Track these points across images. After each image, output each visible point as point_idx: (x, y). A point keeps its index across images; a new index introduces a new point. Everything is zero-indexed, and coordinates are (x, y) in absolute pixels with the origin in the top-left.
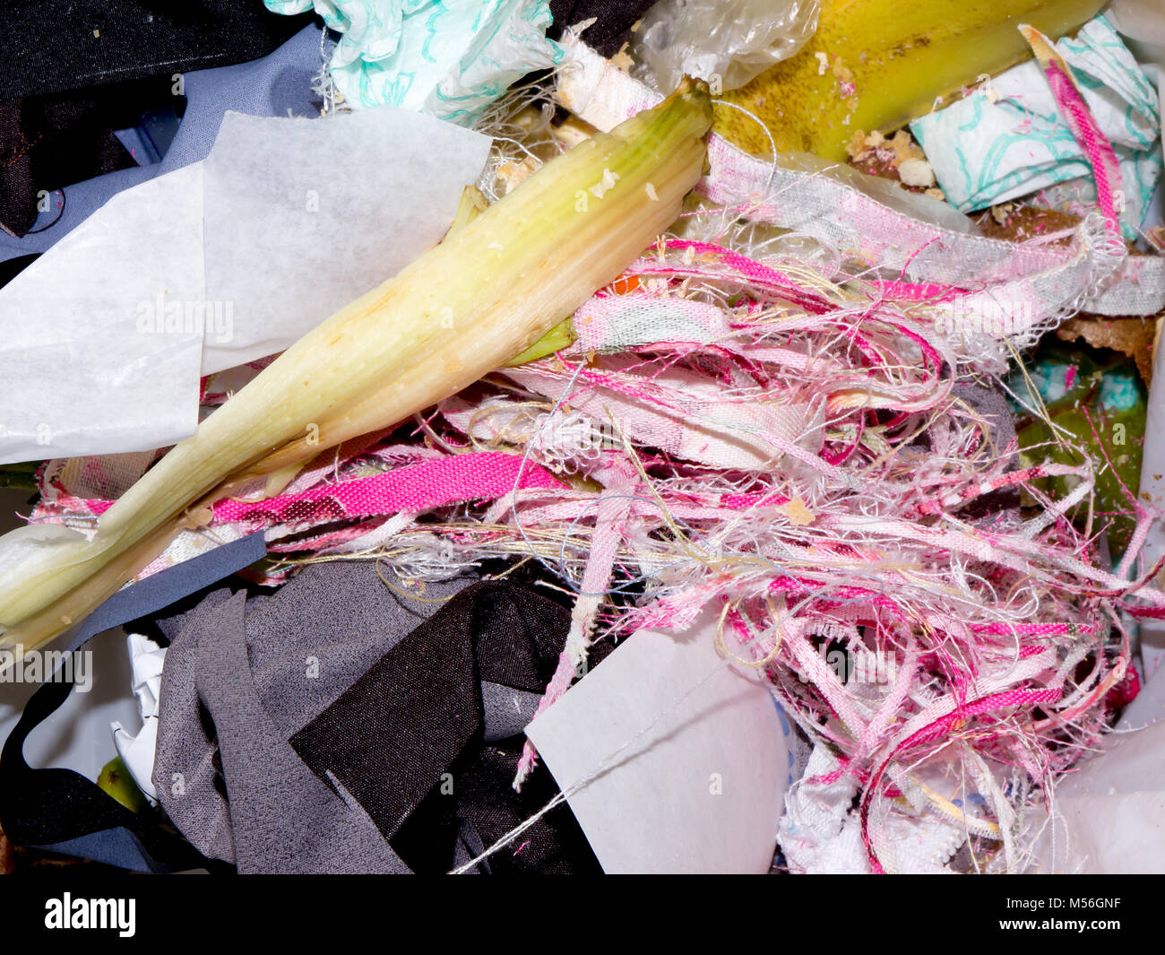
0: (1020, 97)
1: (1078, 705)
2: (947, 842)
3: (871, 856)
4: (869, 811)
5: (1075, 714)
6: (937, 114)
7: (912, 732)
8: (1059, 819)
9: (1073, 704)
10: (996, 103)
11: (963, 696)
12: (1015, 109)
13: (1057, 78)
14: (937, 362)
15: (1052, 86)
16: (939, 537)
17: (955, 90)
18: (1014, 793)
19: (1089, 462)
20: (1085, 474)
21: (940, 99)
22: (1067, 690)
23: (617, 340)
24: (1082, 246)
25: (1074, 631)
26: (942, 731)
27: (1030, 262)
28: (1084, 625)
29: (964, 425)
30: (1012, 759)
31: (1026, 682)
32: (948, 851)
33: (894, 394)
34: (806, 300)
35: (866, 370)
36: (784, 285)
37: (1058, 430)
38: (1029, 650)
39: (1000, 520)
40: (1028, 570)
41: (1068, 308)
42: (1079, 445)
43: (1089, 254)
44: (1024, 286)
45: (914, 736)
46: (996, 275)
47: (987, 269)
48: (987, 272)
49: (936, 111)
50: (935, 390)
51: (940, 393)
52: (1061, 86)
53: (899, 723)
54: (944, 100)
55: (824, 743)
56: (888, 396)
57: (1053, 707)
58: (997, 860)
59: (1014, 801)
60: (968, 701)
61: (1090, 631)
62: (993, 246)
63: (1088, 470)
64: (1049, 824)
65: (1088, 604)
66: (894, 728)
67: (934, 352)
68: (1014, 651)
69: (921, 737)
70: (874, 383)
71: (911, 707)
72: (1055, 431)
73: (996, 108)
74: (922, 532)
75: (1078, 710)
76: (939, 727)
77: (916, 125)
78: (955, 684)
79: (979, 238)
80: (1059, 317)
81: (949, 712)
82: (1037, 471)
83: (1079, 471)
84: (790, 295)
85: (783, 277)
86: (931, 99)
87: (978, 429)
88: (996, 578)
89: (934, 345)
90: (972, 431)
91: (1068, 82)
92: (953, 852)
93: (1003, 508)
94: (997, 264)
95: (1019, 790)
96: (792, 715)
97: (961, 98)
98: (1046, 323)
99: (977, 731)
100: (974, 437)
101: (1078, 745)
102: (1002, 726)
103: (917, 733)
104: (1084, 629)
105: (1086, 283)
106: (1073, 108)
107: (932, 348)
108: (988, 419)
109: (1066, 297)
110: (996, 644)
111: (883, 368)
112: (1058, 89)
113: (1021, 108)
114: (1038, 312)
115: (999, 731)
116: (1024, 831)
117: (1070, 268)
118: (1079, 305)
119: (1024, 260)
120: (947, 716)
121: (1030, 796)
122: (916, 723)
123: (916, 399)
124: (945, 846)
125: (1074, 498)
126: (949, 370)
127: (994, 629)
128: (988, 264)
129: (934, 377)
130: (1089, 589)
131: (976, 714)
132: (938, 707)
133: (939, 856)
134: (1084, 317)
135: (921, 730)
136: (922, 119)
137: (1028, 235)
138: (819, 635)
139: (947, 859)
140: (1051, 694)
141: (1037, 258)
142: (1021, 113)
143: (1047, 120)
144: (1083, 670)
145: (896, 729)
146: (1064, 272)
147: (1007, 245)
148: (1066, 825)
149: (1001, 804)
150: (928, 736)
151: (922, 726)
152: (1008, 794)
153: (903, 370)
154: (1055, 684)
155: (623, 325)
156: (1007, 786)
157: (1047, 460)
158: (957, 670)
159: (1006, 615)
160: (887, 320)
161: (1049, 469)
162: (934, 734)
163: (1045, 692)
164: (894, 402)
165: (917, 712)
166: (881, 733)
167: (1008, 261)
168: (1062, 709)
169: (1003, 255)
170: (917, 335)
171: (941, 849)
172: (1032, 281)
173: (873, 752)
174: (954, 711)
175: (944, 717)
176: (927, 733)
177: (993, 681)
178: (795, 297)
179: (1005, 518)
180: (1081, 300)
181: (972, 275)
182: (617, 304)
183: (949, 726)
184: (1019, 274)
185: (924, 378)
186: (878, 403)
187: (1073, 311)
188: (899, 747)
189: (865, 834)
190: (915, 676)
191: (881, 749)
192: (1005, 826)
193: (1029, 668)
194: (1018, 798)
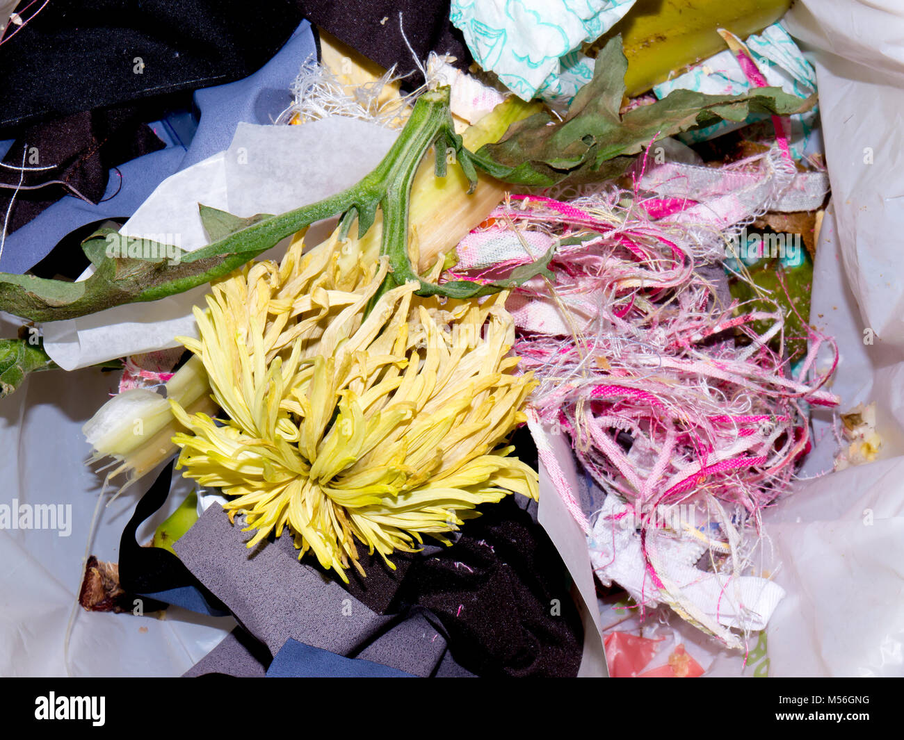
0: (725, 71)
1: (777, 465)
2: (695, 551)
3: (647, 562)
4: (646, 534)
5: (775, 470)
6: (671, 83)
7: (673, 485)
8: (766, 537)
9: (775, 464)
10: (709, 75)
11: (705, 462)
12: (721, 78)
13: (744, 60)
14: (682, 257)
15: (742, 67)
16: (689, 365)
17: (682, 67)
18: (737, 520)
19: (780, 310)
20: (778, 318)
21: (672, 73)
22: (771, 455)
23: (485, 260)
24: (768, 170)
25: (773, 419)
26: (691, 484)
27: (735, 182)
28: (780, 416)
29: (697, 288)
30: (736, 499)
31: (744, 453)
32: (696, 556)
33: (656, 278)
34: (600, 227)
35: (638, 264)
36: (586, 220)
37: (760, 290)
38: (745, 432)
39: (723, 348)
40: (745, 383)
41: (761, 209)
42: (773, 299)
43: (774, 175)
44: (733, 198)
45: (674, 487)
46: (713, 191)
47: (708, 186)
48: (708, 189)
49: (671, 80)
50: (682, 274)
51: (685, 275)
52: (747, 66)
53: (665, 480)
54: (676, 73)
55: (617, 495)
56: (654, 280)
57: (762, 466)
58: (728, 563)
59: (738, 526)
60: (707, 465)
61: (783, 419)
62: (710, 173)
63: (779, 314)
64: (760, 541)
65: (783, 402)
66: (661, 483)
67: (680, 251)
68: (735, 432)
69: (679, 488)
70: (644, 273)
71: (672, 470)
72: (757, 290)
73: (709, 78)
74: (679, 362)
75: (777, 468)
76: (689, 482)
77: (658, 89)
78: (701, 455)
79: (702, 168)
80: (755, 216)
81: (696, 472)
82: (749, 317)
83: (773, 316)
84: (590, 225)
85: (585, 214)
86: (668, 72)
87: (707, 290)
88: (724, 388)
89: (680, 247)
90: (703, 292)
91: (751, 62)
92: (699, 557)
93: (724, 340)
94: (714, 184)
95: (740, 518)
96: (596, 479)
97: (686, 72)
98: (747, 219)
99: (713, 484)
100: (705, 295)
101: (777, 489)
102: (730, 481)
103: (676, 485)
104: (780, 418)
105: (771, 192)
106: (756, 79)
107: (679, 249)
108: (714, 283)
109: (759, 202)
110: (725, 428)
111: (648, 262)
112: (745, 67)
113: (725, 78)
114: (741, 214)
115: (727, 484)
116: (744, 544)
117: (761, 185)
118: (767, 207)
119: (731, 180)
120: (695, 475)
121: (747, 521)
122: (675, 480)
123: (669, 280)
124: (694, 553)
125: (771, 333)
126: (690, 260)
127: (722, 419)
128: (708, 184)
129: (681, 266)
130: (783, 393)
131: (714, 474)
132: (688, 469)
133: (690, 559)
134: (771, 213)
135: (678, 484)
136: (662, 85)
137: (732, 160)
138: (614, 427)
139: (695, 562)
140: (759, 460)
141: (739, 179)
142: (726, 81)
143: (742, 85)
144: (779, 443)
145: (663, 483)
146: (758, 188)
147: (720, 172)
148: (770, 541)
149: (730, 529)
150: (682, 488)
151: (679, 481)
152: (733, 521)
153: (659, 262)
154: (762, 453)
155: (488, 250)
156: (732, 518)
157: (754, 310)
158: (701, 444)
159: (732, 411)
160: (650, 234)
161: (756, 315)
162: (687, 486)
163: (755, 459)
164: (656, 282)
165: (675, 473)
166: (653, 487)
167: (721, 182)
168: (767, 468)
169: (717, 178)
170: (670, 242)
171: (691, 555)
172: (738, 194)
173: (648, 499)
174: (699, 472)
175: (692, 476)
176: (682, 486)
177: (724, 453)
178: (593, 226)
179: (726, 346)
180: (768, 203)
181: (698, 191)
182: (484, 237)
183: (696, 481)
184: (728, 190)
185: (674, 265)
186: (647, 284)
187: (763, 211)
188: (665, 494)
189: (643, 549)
190: (673, 449)
191: (653, 496)
192: (732, 544)
193: (744, 444)
194: (740, 523)
